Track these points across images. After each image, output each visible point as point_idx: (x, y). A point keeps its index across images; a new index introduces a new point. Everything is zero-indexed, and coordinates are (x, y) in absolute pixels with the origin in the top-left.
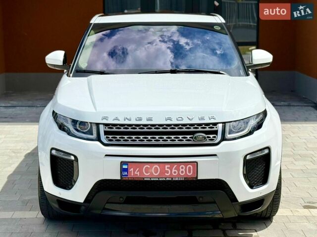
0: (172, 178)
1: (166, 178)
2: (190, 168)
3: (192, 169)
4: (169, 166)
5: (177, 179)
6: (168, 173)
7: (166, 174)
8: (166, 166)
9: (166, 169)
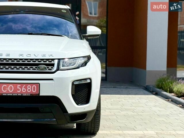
0: (22, 94)
1: (17, 94)
2: (34, 87)
3: (36, 88)
4: (20, 86)
5: (25, 95)
6: (19, 90)
7: (18, 91)
8: (18, 86)
9: (18, 88)
